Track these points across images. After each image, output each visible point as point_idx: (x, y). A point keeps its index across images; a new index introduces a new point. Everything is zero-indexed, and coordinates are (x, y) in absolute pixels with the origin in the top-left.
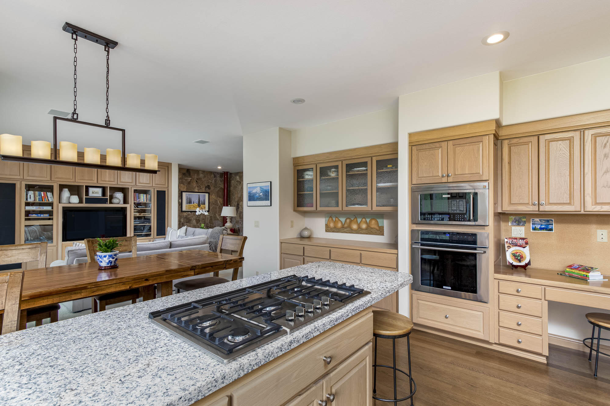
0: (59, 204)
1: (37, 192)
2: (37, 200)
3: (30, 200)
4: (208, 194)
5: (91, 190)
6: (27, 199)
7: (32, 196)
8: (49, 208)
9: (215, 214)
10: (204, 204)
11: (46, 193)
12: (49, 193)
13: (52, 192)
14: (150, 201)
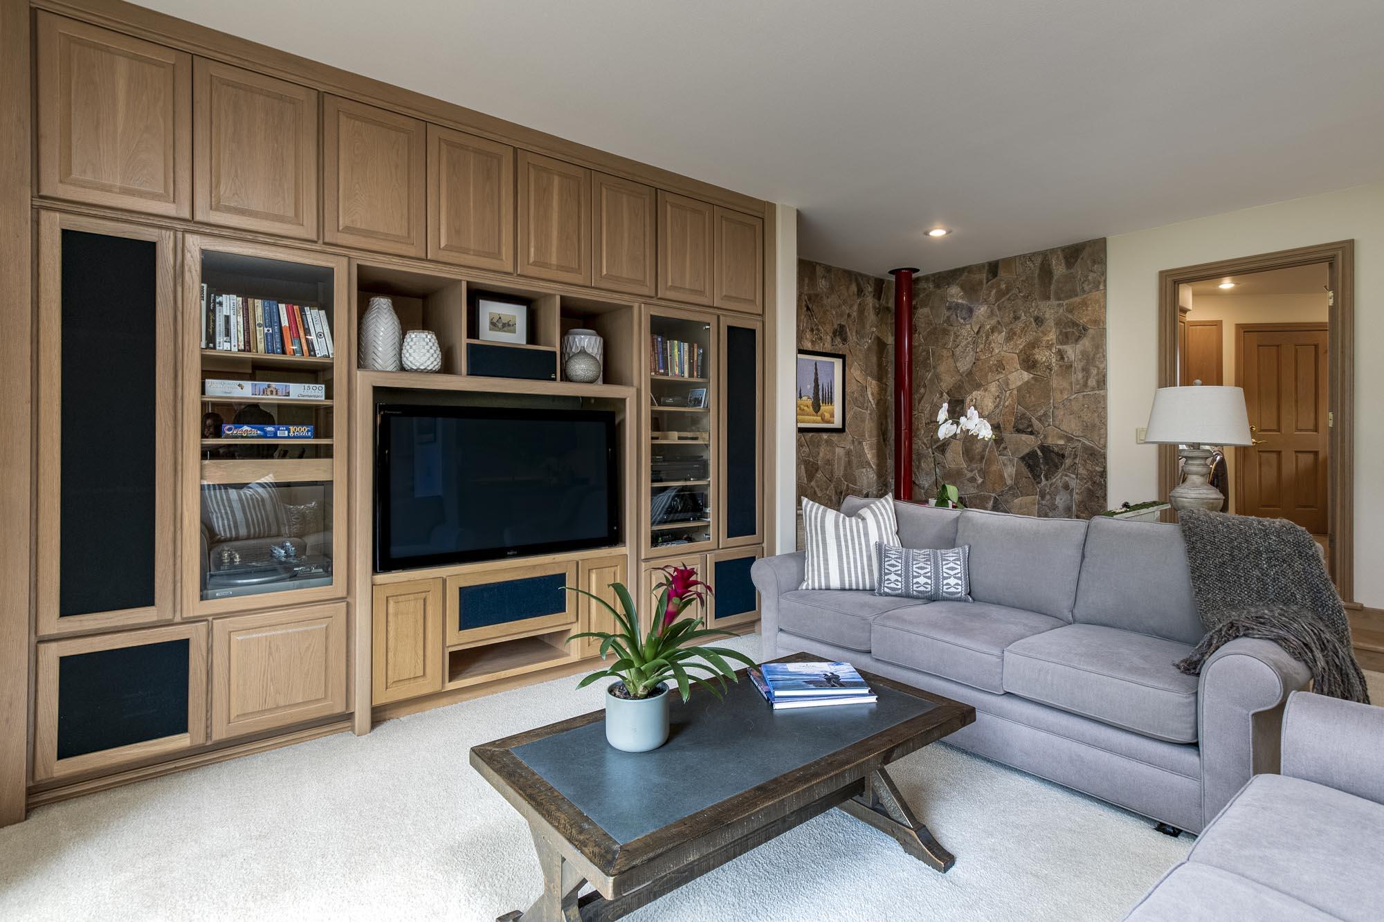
0: (359, 374)
1: (258, 303)
2: (261, 346)
3: (227, 346)
4: (840, 361)
5: (489, 310)
6: (211, 338)
7: (237, 322)
8: (311, 393)
9: (860, 443)
10: (831, 401)
11: (302, 311)
12: (315, 311)
13: (327, 306)
14: (704, 374)
